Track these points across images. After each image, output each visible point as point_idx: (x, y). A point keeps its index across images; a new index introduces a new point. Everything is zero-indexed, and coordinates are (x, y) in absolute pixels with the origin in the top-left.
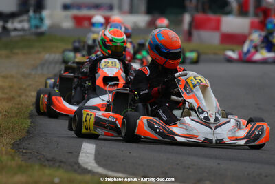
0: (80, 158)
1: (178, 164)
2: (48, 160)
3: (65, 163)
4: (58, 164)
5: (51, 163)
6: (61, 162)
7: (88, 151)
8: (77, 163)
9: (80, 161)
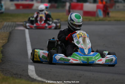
0: (29, 73)
1: (74, 75)
2: (15, 74)
3: (23, 76)
4: (20, 76)
5: (16, 76)
6: (21, 75)
7: (32, 69)
8: (28, 76)
9: (29, 75)
